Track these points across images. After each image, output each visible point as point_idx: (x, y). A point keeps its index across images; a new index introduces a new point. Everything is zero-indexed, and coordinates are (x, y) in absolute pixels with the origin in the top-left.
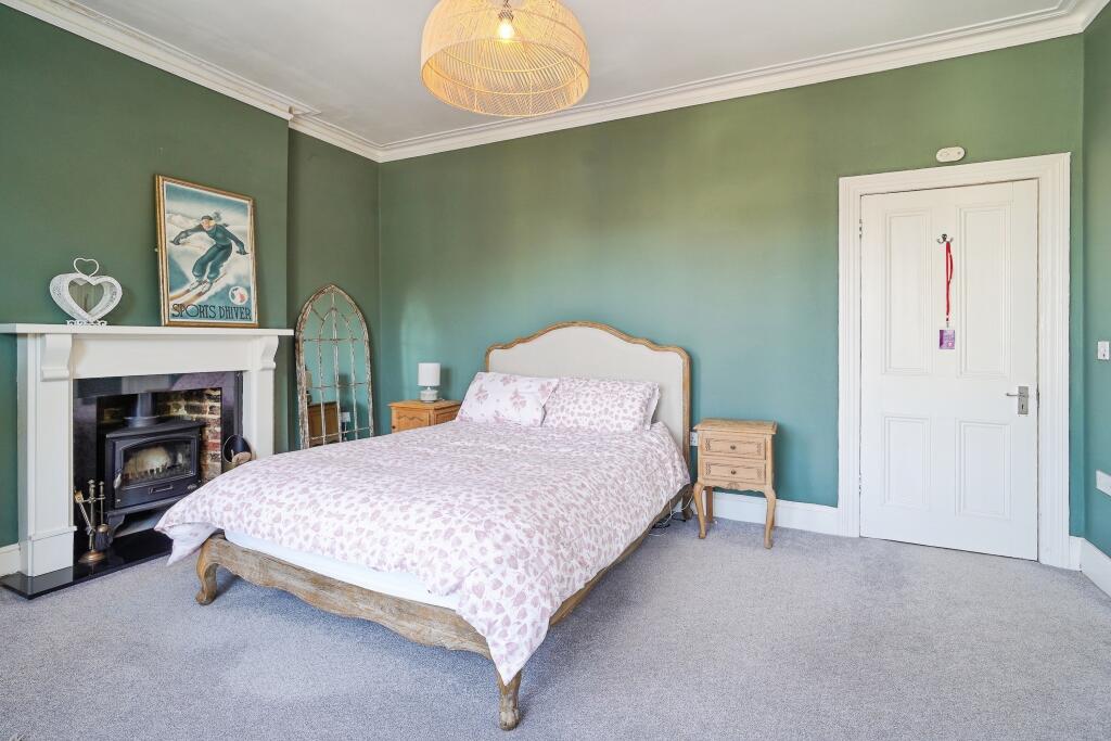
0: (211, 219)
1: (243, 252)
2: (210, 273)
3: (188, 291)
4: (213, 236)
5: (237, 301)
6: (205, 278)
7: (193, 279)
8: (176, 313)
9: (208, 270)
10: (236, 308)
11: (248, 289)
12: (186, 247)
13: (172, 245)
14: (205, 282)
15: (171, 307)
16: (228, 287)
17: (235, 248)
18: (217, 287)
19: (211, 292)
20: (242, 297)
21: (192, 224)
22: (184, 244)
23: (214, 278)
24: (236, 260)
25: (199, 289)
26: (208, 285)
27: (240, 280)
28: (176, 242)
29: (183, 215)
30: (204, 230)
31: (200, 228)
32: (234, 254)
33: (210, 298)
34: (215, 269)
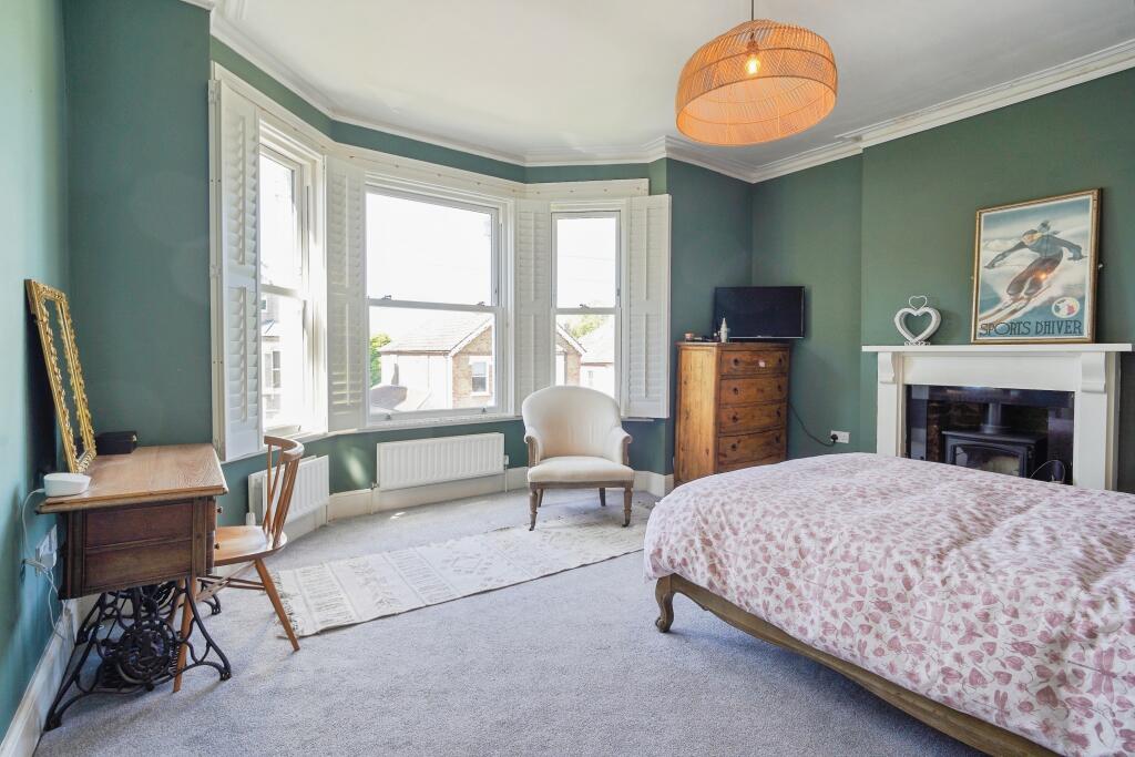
0: (1036, 232)
1: (1078, 257)
2: (1030, 288)
3: (1000, 310)
4: (1038, 250)
5: (1063, 314)
6: (1022, 294)
7: (1007, 298)
8: (984, 332)
9: (1027, 286)
10: (1061, 322)
11: (1082, 300)
12: (1001, 269)
13: (987, 270)
14: (1022, 298)
15: (979, 327)
16: (1052, 300)
17: (1067, 253)
18: (1036, 302)
19: (1029, 308)
20: (1071, 309)
21: (1011, 244)
22: (999, 266)
23: (1032, 294)
24: (1066, 268)
25: (1014, 307)
26: (1024, 302)
27: (1068, 291)
28: (992, 265)
29: (1000, 239)
30: (1026, 246)
31: (1021, 245)
32: (1064, 261)
33: (1025, 315)
34: (1036, 285)
